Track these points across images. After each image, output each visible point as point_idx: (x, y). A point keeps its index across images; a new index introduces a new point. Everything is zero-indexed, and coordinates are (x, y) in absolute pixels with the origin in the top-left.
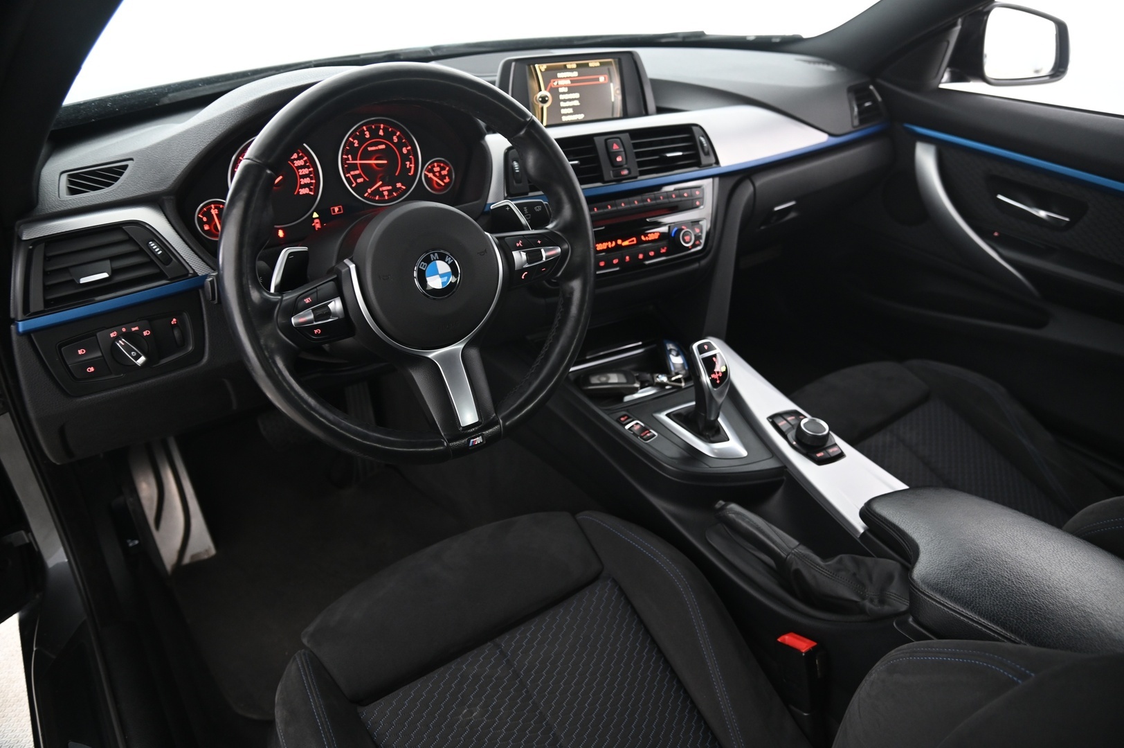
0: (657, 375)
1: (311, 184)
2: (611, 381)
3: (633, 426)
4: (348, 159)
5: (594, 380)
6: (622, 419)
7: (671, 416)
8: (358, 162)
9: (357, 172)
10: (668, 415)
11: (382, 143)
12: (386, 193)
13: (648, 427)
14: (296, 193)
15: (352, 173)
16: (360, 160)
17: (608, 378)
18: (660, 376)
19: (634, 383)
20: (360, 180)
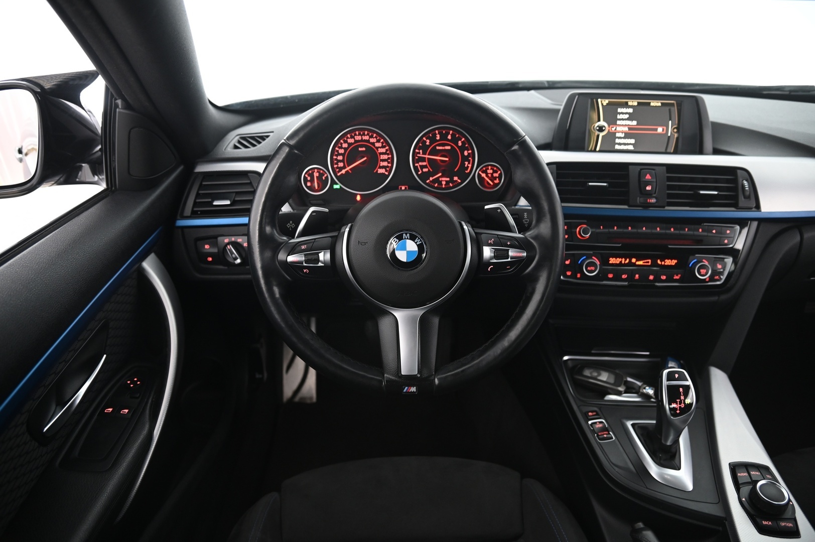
0: (645, 386)
1: (388, 167)
2: (600, 378)
3: (596, 423)
4: (419, 153)
5: (587, 373)
6: (590, 414)
7: (636, 427)
8: (427, 156)
9: (424, 164)
10: (633, 425)
11: (448, 145)
12: (444, 183)
13: (610, 429)
14: (375, 171)
15: (420, 163)
16: (428, 155)
17: (599, 375)
18: (647, 388)
19: (619, 386)
20: (425, 170)
